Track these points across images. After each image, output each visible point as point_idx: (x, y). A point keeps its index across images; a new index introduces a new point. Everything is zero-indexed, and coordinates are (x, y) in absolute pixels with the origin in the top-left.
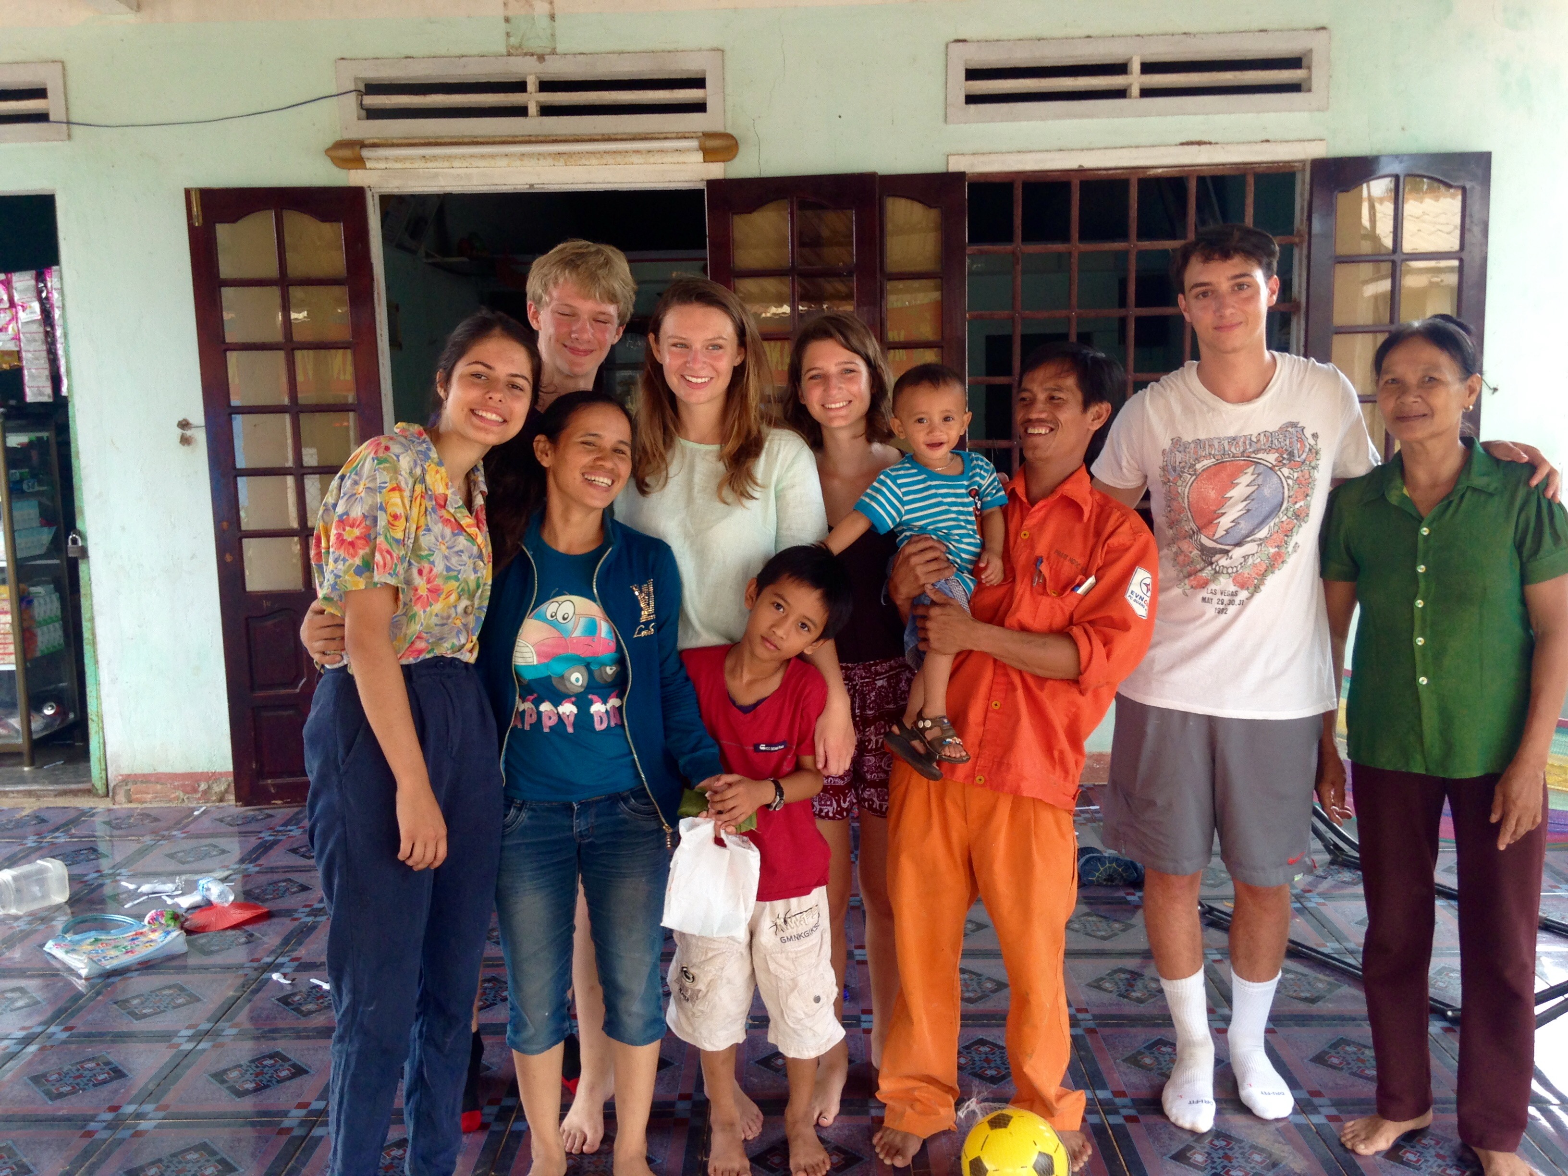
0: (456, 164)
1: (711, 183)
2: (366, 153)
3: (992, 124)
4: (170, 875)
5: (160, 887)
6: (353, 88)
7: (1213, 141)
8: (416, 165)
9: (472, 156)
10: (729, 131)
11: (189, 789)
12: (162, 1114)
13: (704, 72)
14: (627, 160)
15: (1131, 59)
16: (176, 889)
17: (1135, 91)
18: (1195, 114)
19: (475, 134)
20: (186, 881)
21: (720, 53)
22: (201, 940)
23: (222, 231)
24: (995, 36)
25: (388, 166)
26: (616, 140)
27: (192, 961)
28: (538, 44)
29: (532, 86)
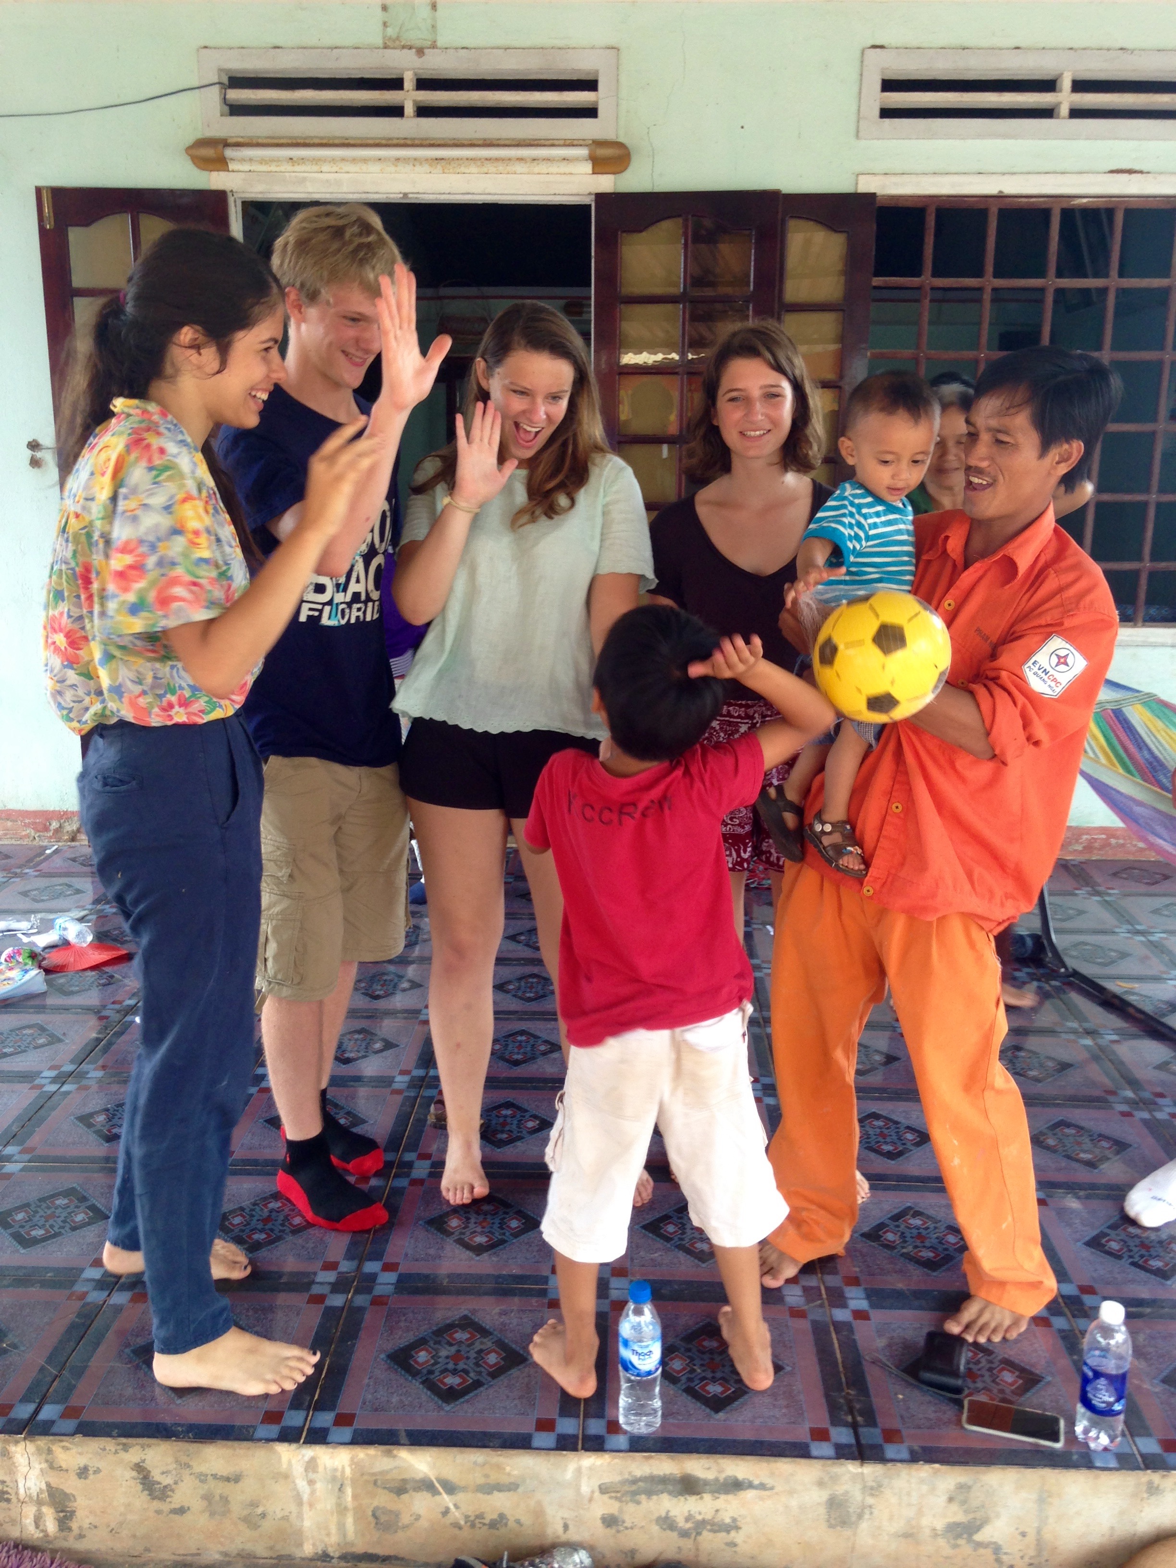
0: (326, 168)
1: (601, 198)
2: (229, 153)
3: (907, 142)
4: (26, 913)
5: (14, 925)
6: (216, 81)
7: (1145, 169)
8: (282, 169)
9: (343, 160)
10: (621, 139)
11: (40, 827)
12: (27, 1157)
13: (597, 72)
14: (509, 168)
15: (1060, 75)
16: (32, 928)
17: (1064, 110)
18: (1127, 139)
19: (346, 135)
20: (41, 919)
21: (613, 52)
22: (60, 979)
23: (75, 235)
24: (915, 43)
25: (252, 168)
26: (498, 145)
27: (52, 1000)
28: (416, 36)
29: (409, 84)
